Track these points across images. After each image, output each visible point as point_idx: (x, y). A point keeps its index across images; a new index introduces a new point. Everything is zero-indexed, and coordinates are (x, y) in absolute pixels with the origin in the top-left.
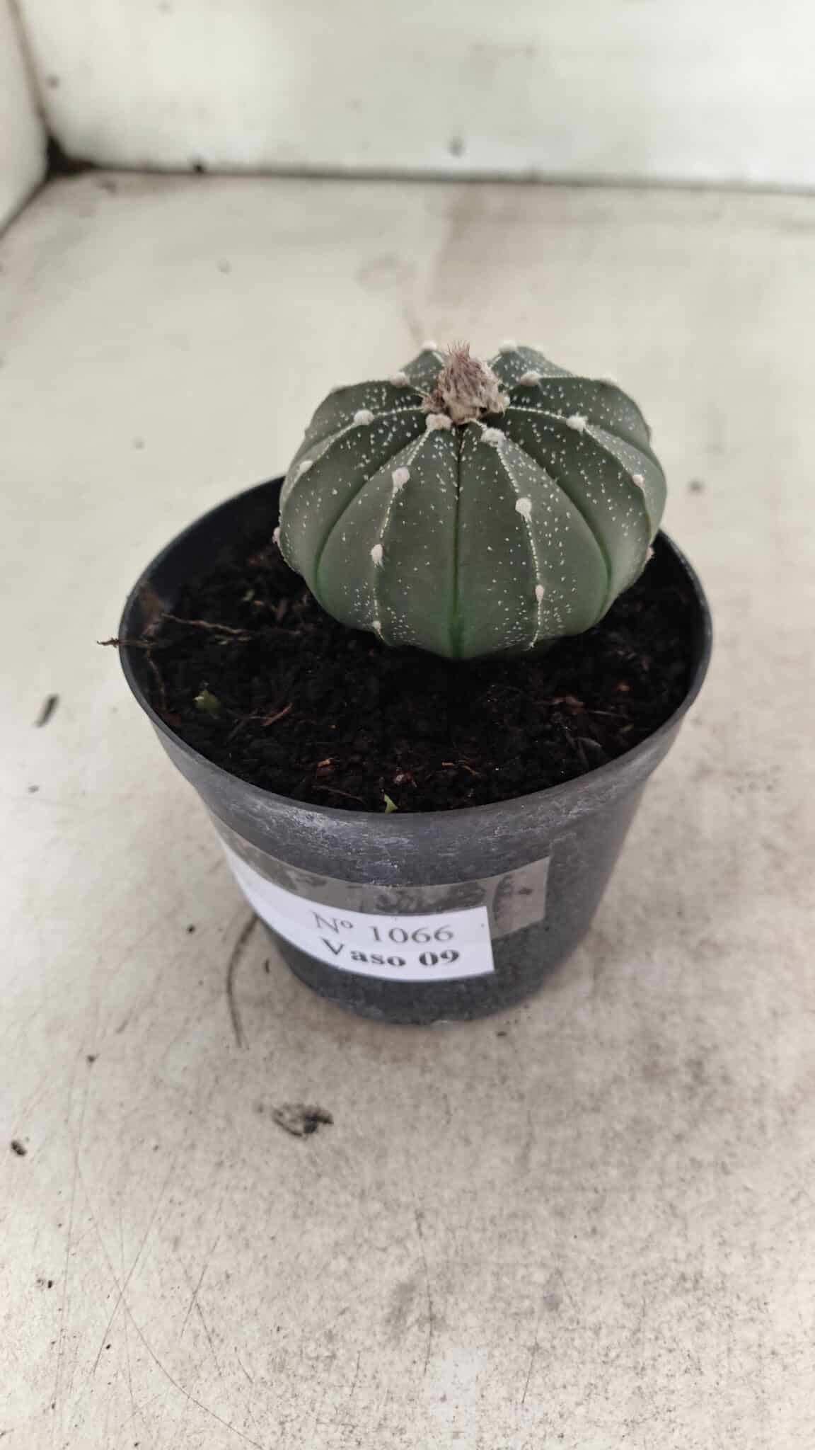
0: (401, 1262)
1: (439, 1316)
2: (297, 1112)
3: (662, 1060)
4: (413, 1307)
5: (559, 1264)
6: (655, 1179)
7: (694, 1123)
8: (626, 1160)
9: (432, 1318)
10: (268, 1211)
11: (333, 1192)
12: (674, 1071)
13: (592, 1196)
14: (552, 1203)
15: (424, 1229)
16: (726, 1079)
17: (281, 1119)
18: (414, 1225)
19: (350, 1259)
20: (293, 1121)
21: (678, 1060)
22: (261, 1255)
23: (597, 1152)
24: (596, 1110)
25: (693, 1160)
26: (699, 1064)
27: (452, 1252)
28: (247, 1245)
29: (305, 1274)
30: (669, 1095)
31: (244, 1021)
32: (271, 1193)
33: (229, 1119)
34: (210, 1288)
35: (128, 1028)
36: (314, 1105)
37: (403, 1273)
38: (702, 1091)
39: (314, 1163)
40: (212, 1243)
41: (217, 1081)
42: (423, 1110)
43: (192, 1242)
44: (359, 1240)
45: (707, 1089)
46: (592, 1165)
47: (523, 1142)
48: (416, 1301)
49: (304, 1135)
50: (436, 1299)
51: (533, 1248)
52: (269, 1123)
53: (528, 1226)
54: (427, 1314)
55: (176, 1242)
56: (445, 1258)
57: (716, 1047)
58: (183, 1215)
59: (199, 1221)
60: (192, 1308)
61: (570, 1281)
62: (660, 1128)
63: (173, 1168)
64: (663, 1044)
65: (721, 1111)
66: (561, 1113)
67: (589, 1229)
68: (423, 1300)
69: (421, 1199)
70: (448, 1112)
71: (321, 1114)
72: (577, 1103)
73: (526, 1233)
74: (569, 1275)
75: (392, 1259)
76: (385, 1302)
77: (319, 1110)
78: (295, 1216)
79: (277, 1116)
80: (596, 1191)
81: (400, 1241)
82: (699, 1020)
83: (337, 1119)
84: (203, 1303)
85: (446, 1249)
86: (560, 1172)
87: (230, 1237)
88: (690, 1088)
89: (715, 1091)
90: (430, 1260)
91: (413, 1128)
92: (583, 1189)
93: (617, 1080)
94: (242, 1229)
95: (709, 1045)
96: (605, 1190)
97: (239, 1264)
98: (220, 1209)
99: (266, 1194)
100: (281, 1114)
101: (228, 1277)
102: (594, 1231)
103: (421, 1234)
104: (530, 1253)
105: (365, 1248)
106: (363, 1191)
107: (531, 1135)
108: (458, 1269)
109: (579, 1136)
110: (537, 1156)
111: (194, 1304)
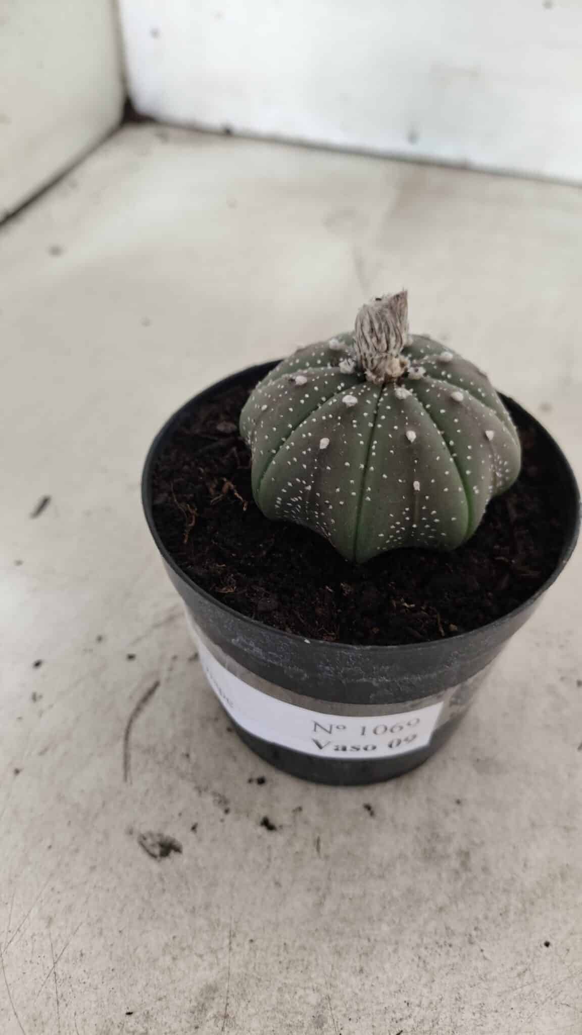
0: (211, 968)
1: (231, 1016)
2: (158, 839)
3: (439, 847)
4: (214, 1005)
5: (330, 992)
6: (415, 938)
7: (454, 899)
8: (397, 921)
9: (226, 1016)
10: (121, 911)
11: (171, 905)
12: (448, 857)
13: (365, 942)
14: (334, 943)
15: (234, 946)
16: (485, 870)
17: (144, 842)
18: (227, 941)
19: (174, 959)
20: (153, 845)
21: (452, 849)
22: (109, 943)
23: (376, 908)
24: (382, 877)
25: (447, 928)
26: (467, 854)
27: (251, 966)
28: (101, 933)
29: (139, 963)
30: (439, 875)
31: (133, 761)
32: (126, 897)
33: (106, 835)
34: (67, 961)
35: (49, 753)
36: (171, 835)
37: (211, 976)
38: (464, 876)
39: (162, 880)
40: (76, 927)
41: (104, 804)
42: (251, 855)
43: (62, 923)
44: (184, 945)
45: (470, 875)
46: (370, 919)
47: (321, 893)
48: (216, 1000)
49: (159, 858)
50: (232, 1001)
51: (313, 976)
52: (135, 843)
53: (312, 958)
54: (223, 1013)
55: (50, 921)
56: (245, 971)
57: (483, 843)
58: (59, 901)
59: (69, 909)
60: (51, 975)
61: (335, 1007)
62: (428, 900)
63: (59, 865)
64: (442, 835)
65: (475, 893)
66: (354, 875)
67: (358, 969)
68: (222, 1001)
69: (236, 922)
70: (269, 860)
71: (175, 844)
72: (368, 869)
73: (309, 963)
74: (335, 1002)
75: (206, 964)
76: (193, 997)
77: (174, 840)
78: (140, 918)
79: (142, 839)
80: (369, 940)
81: (213, 952)
82: (474, 820)
83: (185, 850)
84: (59, 973)
85: (246, 965)
86: (344, 920)
87: (89, 924)
88: (457, 872)
89: (475, 877)
90: (234, 970)
91: (241, 867)
92: (359, 937)
93: (402, 856)
94: (99, 920)
95: (477, 840)
96: (375, 940)
97: (91, 947)
98: (86, 902)
99: (122, 897)
100: (145, 839)
101: (82, 955)
102: (361, 971)
103: (230, 949)
104: (310, 979)
105: (186, 952)
106: (194, 908)
107: (328, 888)
108: (252, 981)
109: (364, 895)
110: (329, 905)
111: (53, 972)
